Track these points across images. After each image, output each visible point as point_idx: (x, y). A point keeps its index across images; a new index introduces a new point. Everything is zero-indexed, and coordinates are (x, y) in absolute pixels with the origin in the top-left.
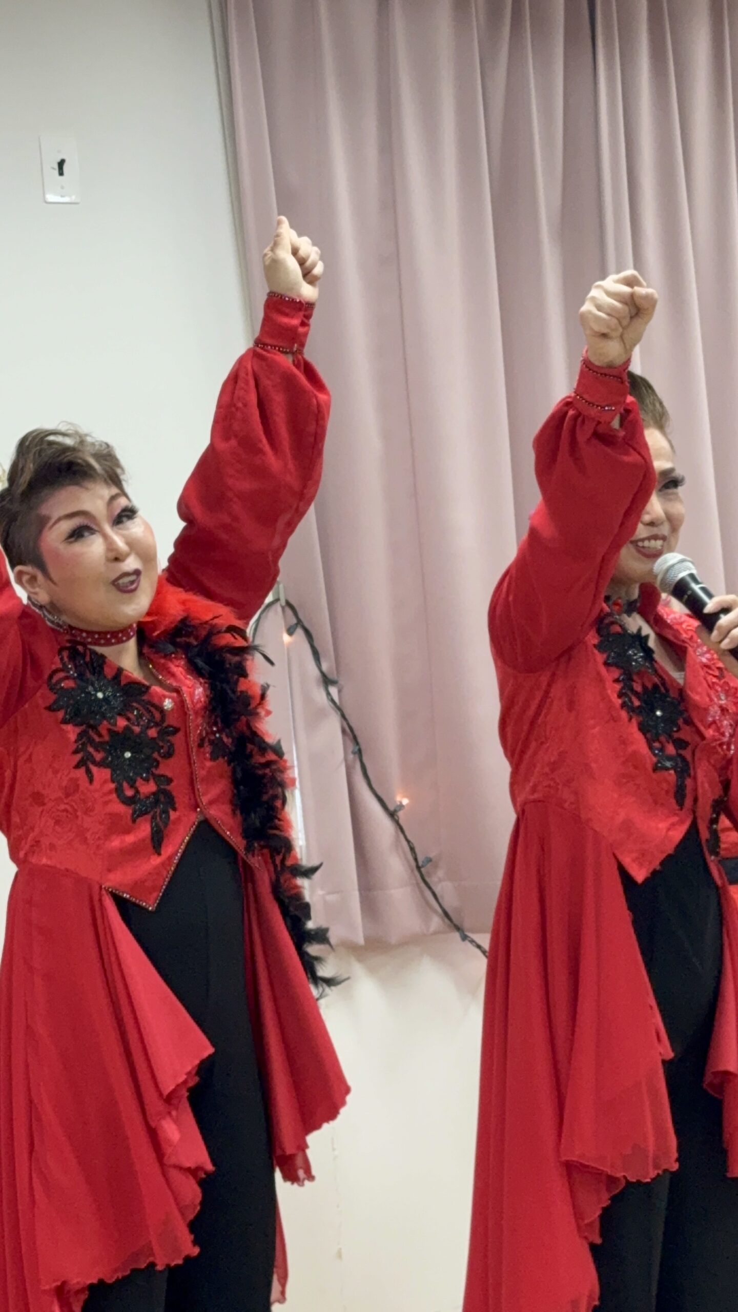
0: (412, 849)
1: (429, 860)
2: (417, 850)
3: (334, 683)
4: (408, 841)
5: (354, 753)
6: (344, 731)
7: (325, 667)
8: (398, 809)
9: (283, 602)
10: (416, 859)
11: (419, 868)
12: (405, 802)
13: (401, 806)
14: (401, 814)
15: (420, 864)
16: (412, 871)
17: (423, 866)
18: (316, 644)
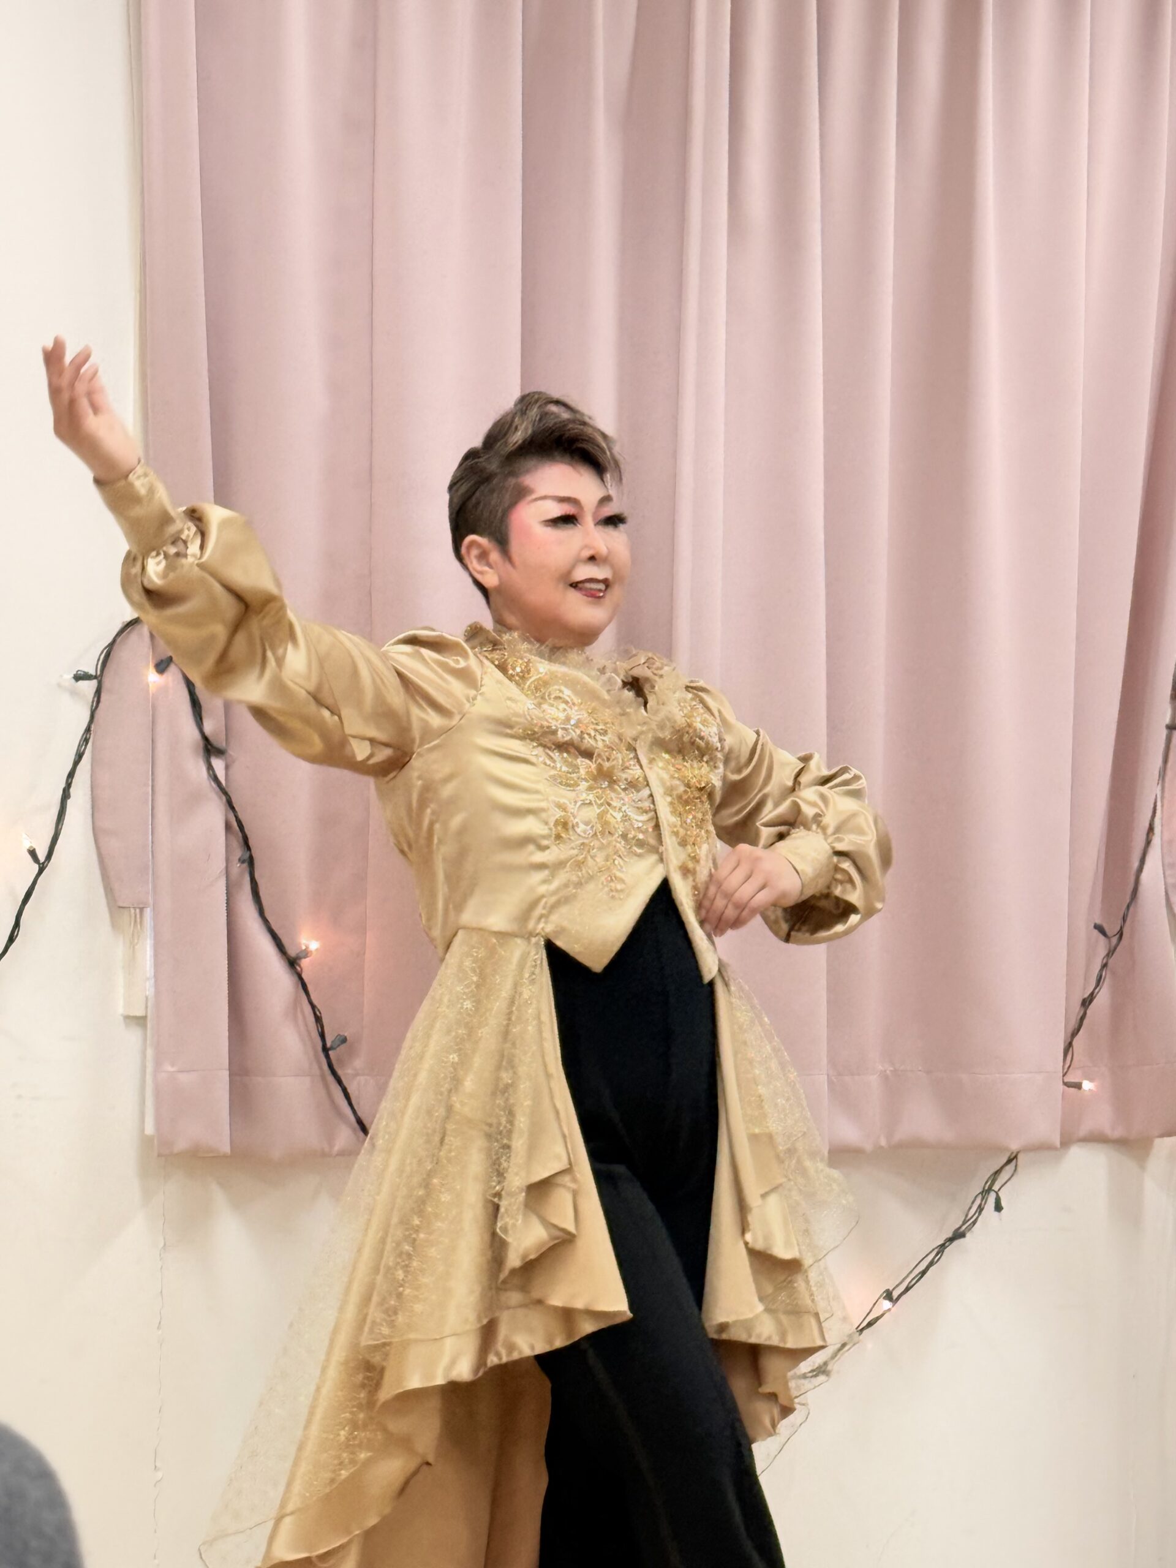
0: (318, 1019)
1: (344, 1040)
2: (325, 1021)
3: (220, 752)
4: (313, 1007)
5: (242, 861)
6: (228, 827)
8: (301, 955)
10: (322, 1036)
11: (325, 1050)
12: (314, 946)
13: (306, 953)
14: (305, 963)
15: (329, 1044)
16: (315, 1052)
17: (332, 1048)
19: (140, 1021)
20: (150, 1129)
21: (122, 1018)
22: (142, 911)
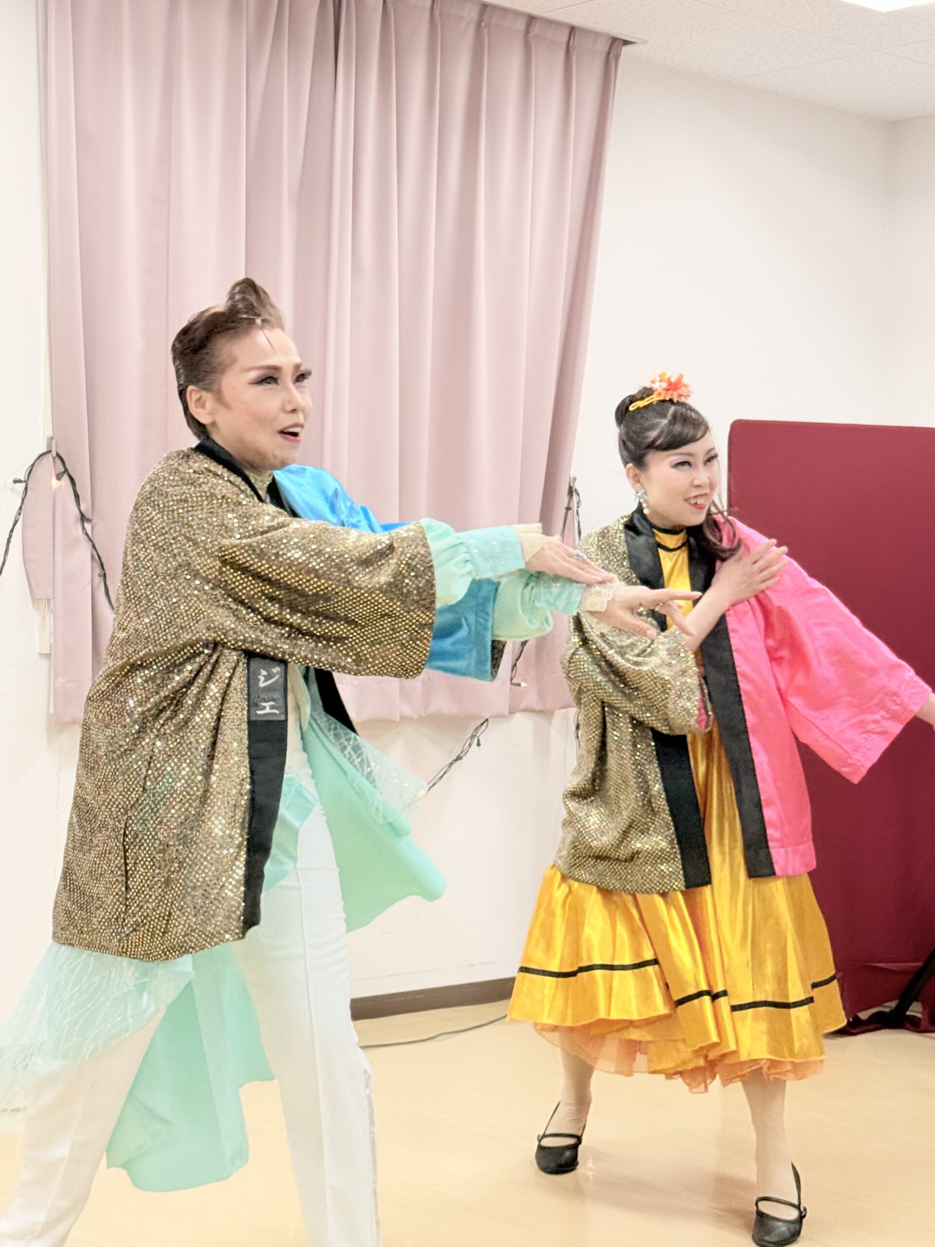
3: (89, 520)
5: (100, 575)
6: (93, 557)
7: (83, 508)
9: (54, 454)
18: (78, 489)
19: (48, 656)
20: (52, 711)
21: (38, 656)
22: (49, 600)
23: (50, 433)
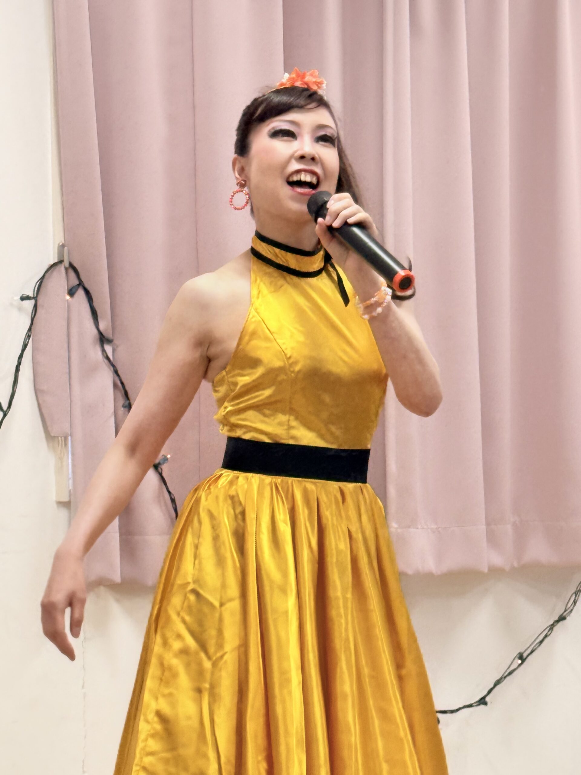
0: (173, 500)
2: (177, 501)
3: (110, 341)
4: (169, 492)
5: (124, 406)
6: (115, 386)
7: (102, 326)
8: (161, 462)
9: (66, 264)
10: (175, 510)
13: (165, 461)
18: (95, 304)
19: (66, 505)
22: (66, 439)
23: (60, 239)
